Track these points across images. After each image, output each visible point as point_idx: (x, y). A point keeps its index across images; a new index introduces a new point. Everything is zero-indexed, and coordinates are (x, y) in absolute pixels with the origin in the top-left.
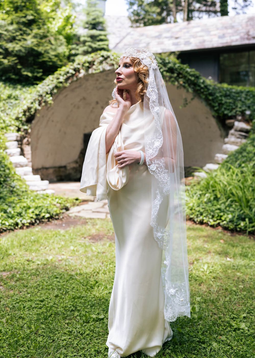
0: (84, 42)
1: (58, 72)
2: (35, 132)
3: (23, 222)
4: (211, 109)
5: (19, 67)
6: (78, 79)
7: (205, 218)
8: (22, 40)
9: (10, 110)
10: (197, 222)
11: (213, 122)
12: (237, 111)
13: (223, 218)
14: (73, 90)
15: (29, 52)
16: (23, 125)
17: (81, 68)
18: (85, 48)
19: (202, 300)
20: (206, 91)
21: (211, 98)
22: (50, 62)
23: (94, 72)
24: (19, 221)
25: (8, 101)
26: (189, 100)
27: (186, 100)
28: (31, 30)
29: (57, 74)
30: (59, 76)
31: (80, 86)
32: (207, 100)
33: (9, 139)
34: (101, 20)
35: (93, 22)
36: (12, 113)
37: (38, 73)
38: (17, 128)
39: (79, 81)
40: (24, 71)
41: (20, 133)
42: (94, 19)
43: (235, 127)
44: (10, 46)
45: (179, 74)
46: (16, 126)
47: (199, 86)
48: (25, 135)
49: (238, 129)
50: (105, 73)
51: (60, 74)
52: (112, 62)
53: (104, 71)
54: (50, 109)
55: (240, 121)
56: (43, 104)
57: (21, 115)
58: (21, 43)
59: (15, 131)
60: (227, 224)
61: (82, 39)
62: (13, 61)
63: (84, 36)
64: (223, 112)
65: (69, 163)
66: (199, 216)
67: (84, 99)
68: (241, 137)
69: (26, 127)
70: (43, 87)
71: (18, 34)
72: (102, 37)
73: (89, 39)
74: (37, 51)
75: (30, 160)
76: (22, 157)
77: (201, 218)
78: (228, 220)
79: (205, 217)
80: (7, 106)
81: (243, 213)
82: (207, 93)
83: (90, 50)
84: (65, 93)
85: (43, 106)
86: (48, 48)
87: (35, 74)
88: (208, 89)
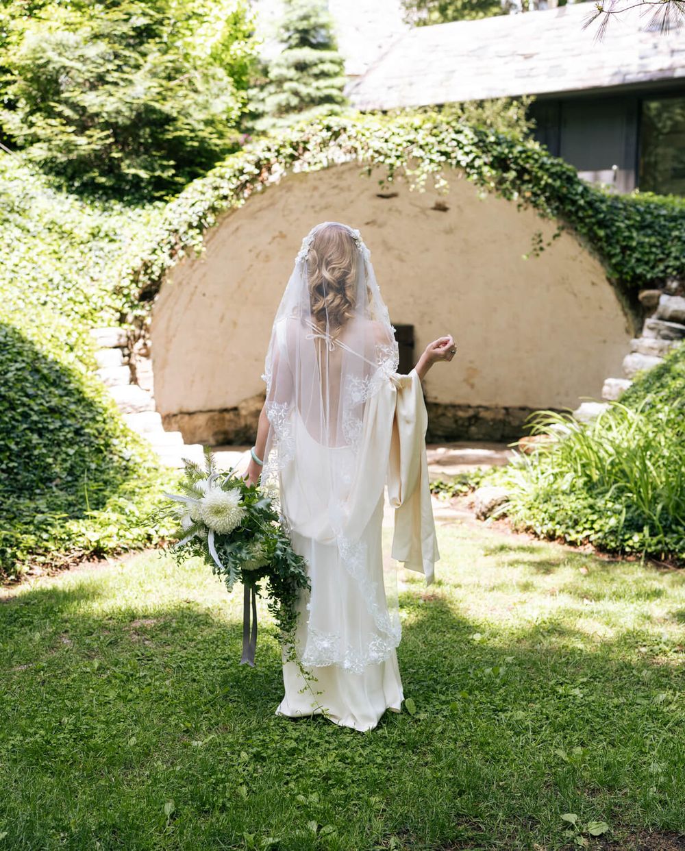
0: (280, 82)
1: (217, 171)
2: (162, 325)
3: (161, 534)
4: (602, 262)
5: (115, 155)
6: (265, 189)
7: (558, 527)
8: (122, 83)
9: (97, 269)
10: (542, 536)
11: (608, 294)
12: (667, 267)
13: (596, 526)
14: (253, 216)
15: (139, 115)
16: (133, 307)
17: (273, 160)
18: (282, 98)
19: (515, 662)
20: (590, 217)
21: (602, 233)
22: (192, 139)
23: (306, 169)
24: (152, 532)
25: (93, 244)
26: (547, 238)
27: (539, 238)
28: (144, 55)
29: (214, 175)
30: (219, 182)
31: (272, 204)
32: (592, 238)
33: (101, 342)
34: (322, 20)
35: (303, 25)
36: (103, 277)
37: (164, 168)
38: (118, 315)
39: (269, 192)
40: (129, 167)
41: (125, 326)
42: (305, 18)
43: (660, 309)
44: (92, 101)
45: (522, 171)
46: (117, 311)
47: (574, 203)
48: (137, 332)
49: (668, 314)
50: (334, 170)
51: (222, 177)
52: (353, 143)
53: (331, 166)
54: (196, 265)
55: (672, 293)
56: (181, 253)
57: (126, 282)
58: (119, 93)
59: (113, 323)
60: (605, 538)
61: (273, 73)
62: (101, 139)
63: (278, 65)
64: (633, 269)
65: (245, 400)
66: (546, 522)
67: (282, 236)
68: (672, 335)
69: (138, 312)
70: (180, 210)
71: (110, 66)
72: (327, 67)
73: (292, 73)
74: (160, 112)
75: (152, 393)
76: (134, 386)
77: (550, 526)
78: (606, 529)
79: (558, 523)
80: (91, 258)
81: (639, 515)
82: (593, 220)
83: (294, 101)
84: (233, 222)
85: (180, 259)
86: (187, 102)
87: (158, 173)
88: (597, 211)
